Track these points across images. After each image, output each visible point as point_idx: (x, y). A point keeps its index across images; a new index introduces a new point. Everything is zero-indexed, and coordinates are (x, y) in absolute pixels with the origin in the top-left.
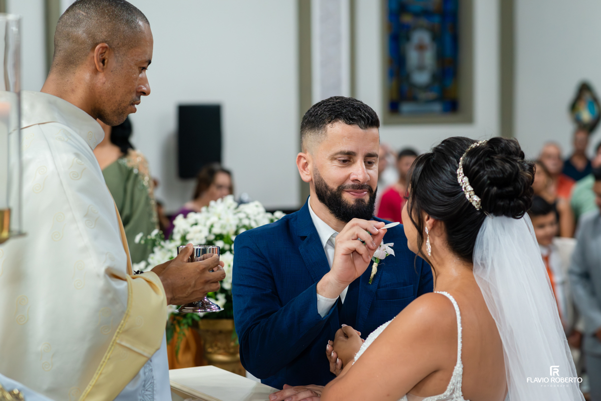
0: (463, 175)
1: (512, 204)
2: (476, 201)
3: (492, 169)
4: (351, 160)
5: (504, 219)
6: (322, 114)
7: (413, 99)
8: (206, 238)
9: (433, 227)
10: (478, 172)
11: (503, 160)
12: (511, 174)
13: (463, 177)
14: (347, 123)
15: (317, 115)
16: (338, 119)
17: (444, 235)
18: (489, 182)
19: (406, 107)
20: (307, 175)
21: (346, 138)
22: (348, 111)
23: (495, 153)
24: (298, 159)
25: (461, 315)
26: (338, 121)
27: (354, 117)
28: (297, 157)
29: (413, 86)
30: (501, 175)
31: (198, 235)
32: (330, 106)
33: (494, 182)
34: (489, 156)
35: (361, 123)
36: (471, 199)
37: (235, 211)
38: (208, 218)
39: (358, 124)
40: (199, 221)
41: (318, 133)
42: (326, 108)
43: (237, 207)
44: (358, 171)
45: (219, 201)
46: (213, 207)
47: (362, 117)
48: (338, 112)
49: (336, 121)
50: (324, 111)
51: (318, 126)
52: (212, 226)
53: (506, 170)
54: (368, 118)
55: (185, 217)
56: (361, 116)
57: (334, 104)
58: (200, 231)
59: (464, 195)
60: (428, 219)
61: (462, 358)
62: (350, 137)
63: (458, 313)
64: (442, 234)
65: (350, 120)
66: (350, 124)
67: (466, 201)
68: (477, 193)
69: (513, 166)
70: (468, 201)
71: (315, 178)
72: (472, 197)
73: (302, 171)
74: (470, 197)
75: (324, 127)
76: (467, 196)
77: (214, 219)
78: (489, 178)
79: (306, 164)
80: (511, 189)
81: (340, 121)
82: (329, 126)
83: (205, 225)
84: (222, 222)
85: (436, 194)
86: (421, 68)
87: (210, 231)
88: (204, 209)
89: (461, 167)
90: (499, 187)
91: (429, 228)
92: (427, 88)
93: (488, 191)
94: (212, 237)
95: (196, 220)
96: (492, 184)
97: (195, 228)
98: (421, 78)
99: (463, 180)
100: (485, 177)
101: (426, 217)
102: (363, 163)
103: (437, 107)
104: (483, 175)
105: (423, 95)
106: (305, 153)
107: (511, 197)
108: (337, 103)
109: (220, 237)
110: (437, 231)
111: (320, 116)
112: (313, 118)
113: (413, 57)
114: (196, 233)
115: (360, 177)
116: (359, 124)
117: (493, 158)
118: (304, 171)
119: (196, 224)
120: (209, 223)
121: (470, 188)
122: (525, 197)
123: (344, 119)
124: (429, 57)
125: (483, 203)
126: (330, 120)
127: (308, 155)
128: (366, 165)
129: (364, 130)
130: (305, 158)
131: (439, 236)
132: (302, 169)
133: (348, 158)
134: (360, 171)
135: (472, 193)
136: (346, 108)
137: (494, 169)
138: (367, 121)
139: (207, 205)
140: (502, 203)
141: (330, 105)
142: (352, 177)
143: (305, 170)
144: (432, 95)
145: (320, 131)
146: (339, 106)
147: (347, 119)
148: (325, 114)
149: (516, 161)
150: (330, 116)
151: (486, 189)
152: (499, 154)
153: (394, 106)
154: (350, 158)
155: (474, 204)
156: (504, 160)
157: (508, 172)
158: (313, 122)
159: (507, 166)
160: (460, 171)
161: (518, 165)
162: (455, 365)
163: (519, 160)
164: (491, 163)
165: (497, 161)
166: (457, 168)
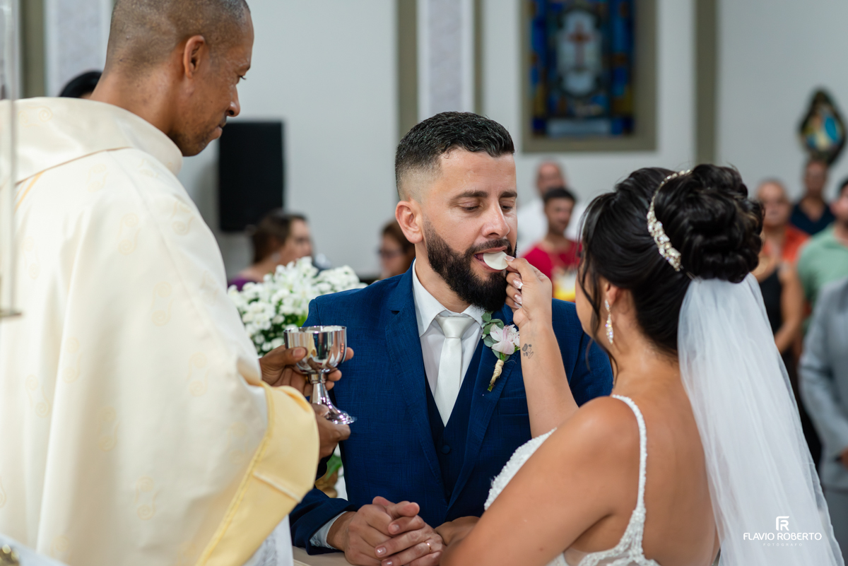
0: (655, 220)
1: (727, 261)
2: (674, 257)
3: (695, 210)
4: (481, 204)
5: (717, 283)
6: (430, 140)
7: (568, 115)
8: (271, 320)
9: (617, 300)
10: (675, 213)
11: (713, 196)
12: (723, 217)
13: (656, 223)
14: (470, 151)
15: (421, 142)
16: (456, 146)
17: (632, 312)
18: (691, 228)
19: (556, 127)
20: (414, 232)
21: (472, 172)
22: (469, 132)
23: (701, 186)
24: (398, 210)
25: (647, 435)
26: (456, 148)
27: (480, 140)
28: (397, 209)
29: (567, 95)
30: (709, 219)
31: (259, 316)
32: (441, 127)
33: (699, 228)
34: (691, 191)
35: (490, 147)
36: (667, 255)
37: (315, 281)
38: (274, 291)
39: (487, 150)
40: (261, 296)
41: (428, 168)
42: (434, 131)
43: (317, 275)
44: (492, 219)
45: (290, 265)
46: (280, 274)
47: (492, 140)
48: (455, 134)
49: (454, 148)
50: (433, 135)
51: (426, 159)
52: (280, 303)
53: (717, 210)
54: (500, 140)
55: (240, 289)
56: (489, 138)
57: (446, 124)
58: (263, 311)
59: (657, 250)
60: (609, 289)
61: (645, 498)
62: (477, 170)
63: (643, 432)
64: (628, 310)
65: (473, 145)
66: (475, 151)
67: (660, 258)
68: (675, 245)
69: (729, 205)
70: (663, 259)
71: (427, 235)
72: (668, 251)
73: (407, 228)
74: (665, 251)
75: (436, 159)
76: (662, 252)
77: (283, 292)
78: (690, 222)
79: (412, 217)
80: (724, 238)
81: (460, 148)
82: (443, 157)
83: (270, 302)
84: (295, 296)
85: (619, 250)
86: (579, 68)
87: (277, 310)
88: (267, 277)
89: (652, 209)
90: (707, 235)
91: (611, 301)
92: (588, 98)
93: (690, 242)
94: (280, 319)
95: (257, 294)
96: (695, 232)
97: (254, 304)
98: (580, 83)
99: (655, 228)
100: (686, 221)
101: (606, 286)
102: (499, 207)
103: (603, 126)
104: (683, 218)
105: (581, 109)
106: (408, 199)
107: (725, 249)
108: (450, 121)
109: (291, 319)
110: (622, 305)
111: (427, 143)
112: (416, 147)
113: (567, 52)
114: (256, 313)
115: (498, 228)
116: (489, 149)
117: (696, 193)
118: (410, 228)
119: (256, 300)
120: (275, 299)
121: (664, 238)
122: (747, 251)
123: (465, 145)
124: (591, 53)
125: (683, 260)
126: (443, 148)
127: (413, 204)
128: (503, 210)
129: (496, 159)
130: (409, 209)
131: (624, 313)
132: (406, 226)
133: (475, 202)
134: (497, 220)
135: (668, 246)
136: (465, 127)
137: (699, 209)
138: (498, 144)
139: (273, 272)
140: (711, 259)
141: (440, 125)
142: (486, 231)
143: (410, 226)
144: (595, 109)
145: (431, 166)
146: (455, 125)
147: (469, 144)
148: (435, 140)
149: (732, 197)
150: (443, 142)
151: (687, 239)
152: (708, 186)
153: (538, 126)
154: (479, 201)
155: (672, 261)
156: (715, 196)
157: (720, 212)
158: (416, 153)
159: (719, 205)
160: (651, 214)
161: (735, 203)
162: (634, 507)
163: (738, 196)
164: (696, 201)
165: (705, 197)
166: (647, 211)
